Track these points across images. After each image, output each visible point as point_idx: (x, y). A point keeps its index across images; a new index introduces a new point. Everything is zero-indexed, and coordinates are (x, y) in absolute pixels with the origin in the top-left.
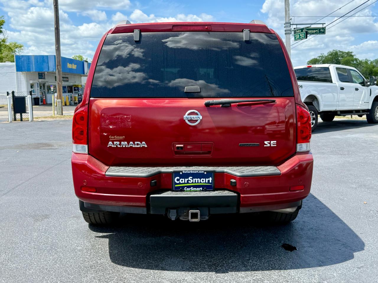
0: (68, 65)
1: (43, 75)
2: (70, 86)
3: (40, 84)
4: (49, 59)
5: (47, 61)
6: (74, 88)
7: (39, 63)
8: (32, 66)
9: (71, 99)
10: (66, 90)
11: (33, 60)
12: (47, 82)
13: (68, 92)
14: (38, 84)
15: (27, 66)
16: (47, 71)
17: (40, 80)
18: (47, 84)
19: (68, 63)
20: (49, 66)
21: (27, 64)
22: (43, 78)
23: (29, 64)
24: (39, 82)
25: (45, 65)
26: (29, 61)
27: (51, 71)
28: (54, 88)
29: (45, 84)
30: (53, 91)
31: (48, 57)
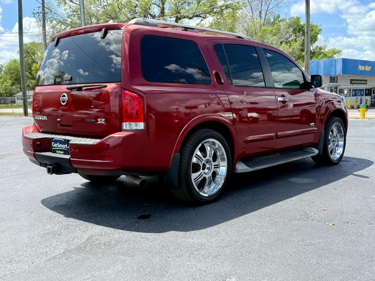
0: (359, 68)
1: (336, 78)
2: (369, 89)
3: (331, 88)
4: (337, 62)
5: (334, 66)
6: (374, 91)
7: (327, 67)
8: (321, 70)
9: (361, 102)
10: (363, 94)
11: (322, 65)
12: (340, 85)
13: (365, 96)
14: (328, 87)
15: (316, 71)
16: (334, 74)
17: (331, 84)
18: (339, 88)
19: (360, 65)
20: (337, 69)
21: (316, 69)
22: (335, 81)
23: (318, 68)
24: (330, 86)
25: (333, 68)
26: (318, 66)
27: (338, 74)
28: (348, 91)
29: (338, 87)
30: (347, 95)
31: (337, 60)
